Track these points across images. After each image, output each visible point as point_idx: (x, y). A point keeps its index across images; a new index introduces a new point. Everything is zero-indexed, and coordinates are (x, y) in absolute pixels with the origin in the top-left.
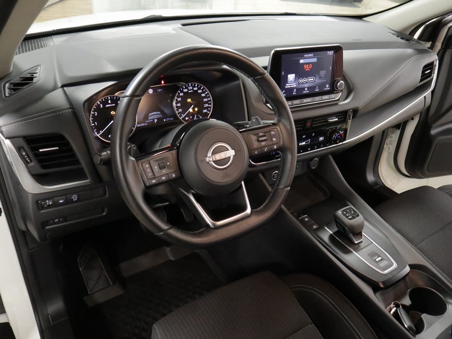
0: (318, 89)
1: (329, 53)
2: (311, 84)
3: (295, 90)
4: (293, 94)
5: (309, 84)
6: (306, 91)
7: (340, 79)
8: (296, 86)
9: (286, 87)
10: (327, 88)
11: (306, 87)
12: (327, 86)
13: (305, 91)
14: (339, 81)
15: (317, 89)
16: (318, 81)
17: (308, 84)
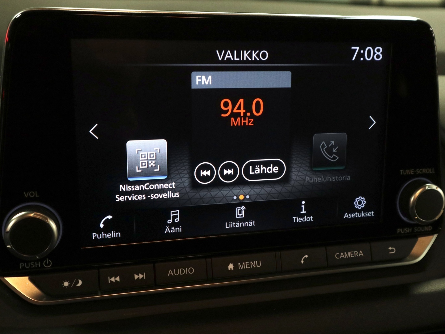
0: (308, 215)
1: (360, 55)
2: (268, 189)
3: (175, 215)
4: (167, 230)
5: (257, 189)
6: (241, 220)
7: (425, 175)
8: (177, 195)
9: (121, 199)
10: (359, 211)
11: (240, 205)
12: (360, 202)
13: (235, 220)
14: (423, 184)
15: (303, 216)
16: (307, 179)
17: (247, 190)
